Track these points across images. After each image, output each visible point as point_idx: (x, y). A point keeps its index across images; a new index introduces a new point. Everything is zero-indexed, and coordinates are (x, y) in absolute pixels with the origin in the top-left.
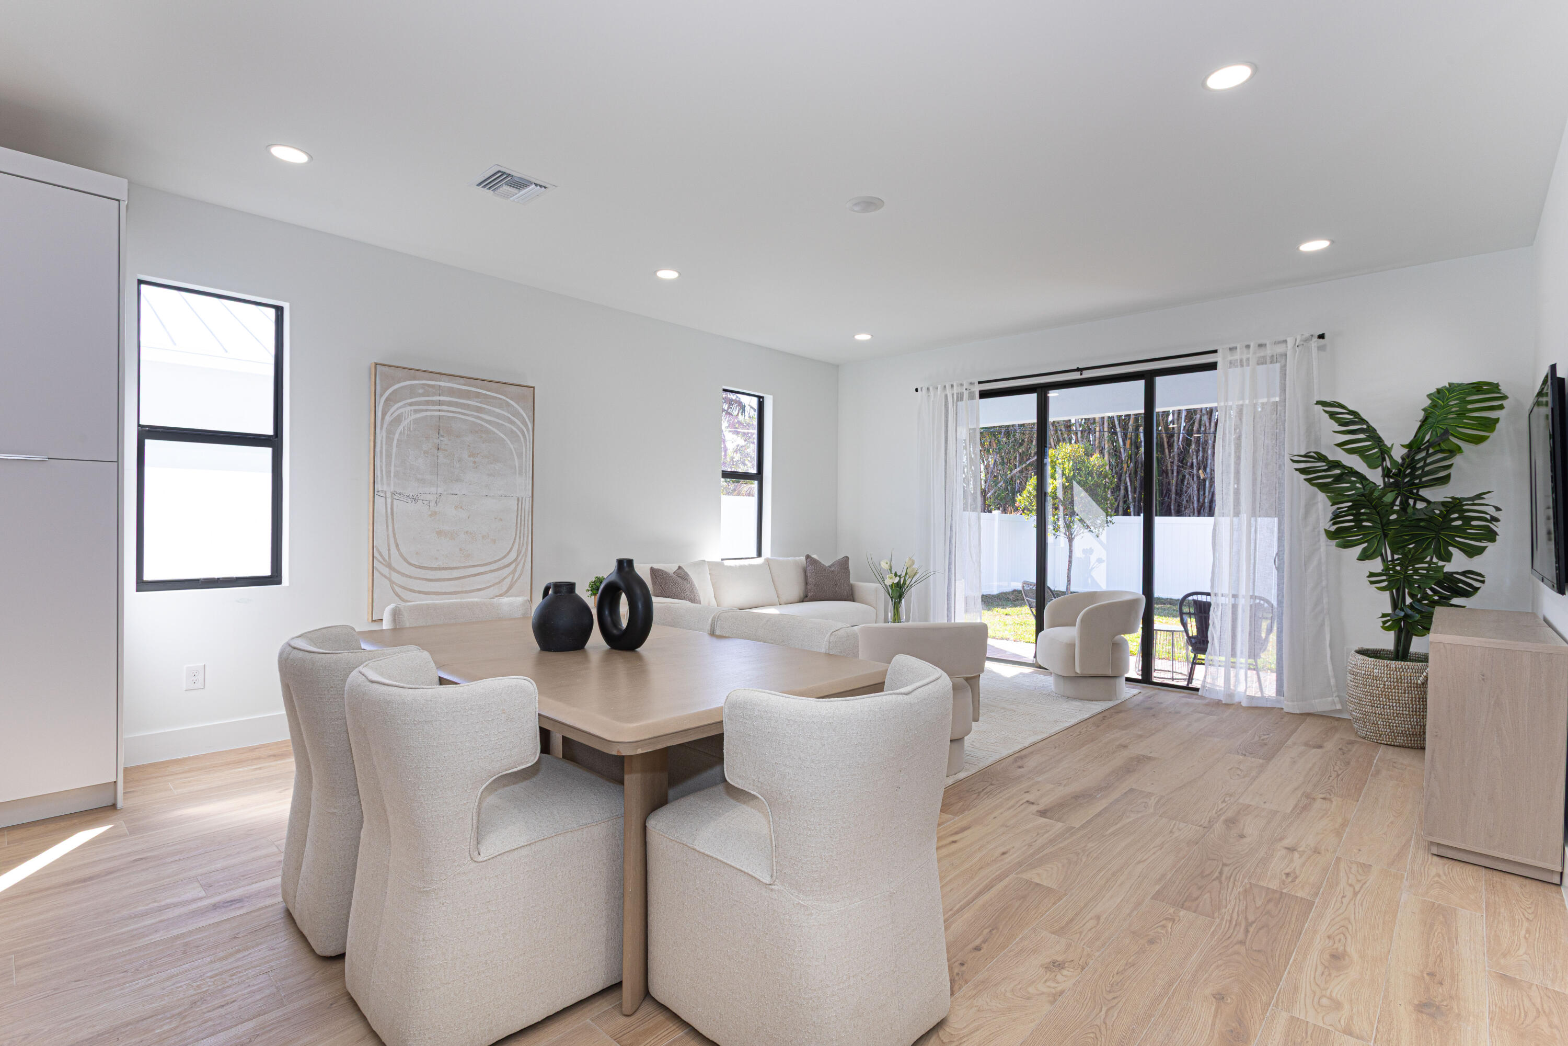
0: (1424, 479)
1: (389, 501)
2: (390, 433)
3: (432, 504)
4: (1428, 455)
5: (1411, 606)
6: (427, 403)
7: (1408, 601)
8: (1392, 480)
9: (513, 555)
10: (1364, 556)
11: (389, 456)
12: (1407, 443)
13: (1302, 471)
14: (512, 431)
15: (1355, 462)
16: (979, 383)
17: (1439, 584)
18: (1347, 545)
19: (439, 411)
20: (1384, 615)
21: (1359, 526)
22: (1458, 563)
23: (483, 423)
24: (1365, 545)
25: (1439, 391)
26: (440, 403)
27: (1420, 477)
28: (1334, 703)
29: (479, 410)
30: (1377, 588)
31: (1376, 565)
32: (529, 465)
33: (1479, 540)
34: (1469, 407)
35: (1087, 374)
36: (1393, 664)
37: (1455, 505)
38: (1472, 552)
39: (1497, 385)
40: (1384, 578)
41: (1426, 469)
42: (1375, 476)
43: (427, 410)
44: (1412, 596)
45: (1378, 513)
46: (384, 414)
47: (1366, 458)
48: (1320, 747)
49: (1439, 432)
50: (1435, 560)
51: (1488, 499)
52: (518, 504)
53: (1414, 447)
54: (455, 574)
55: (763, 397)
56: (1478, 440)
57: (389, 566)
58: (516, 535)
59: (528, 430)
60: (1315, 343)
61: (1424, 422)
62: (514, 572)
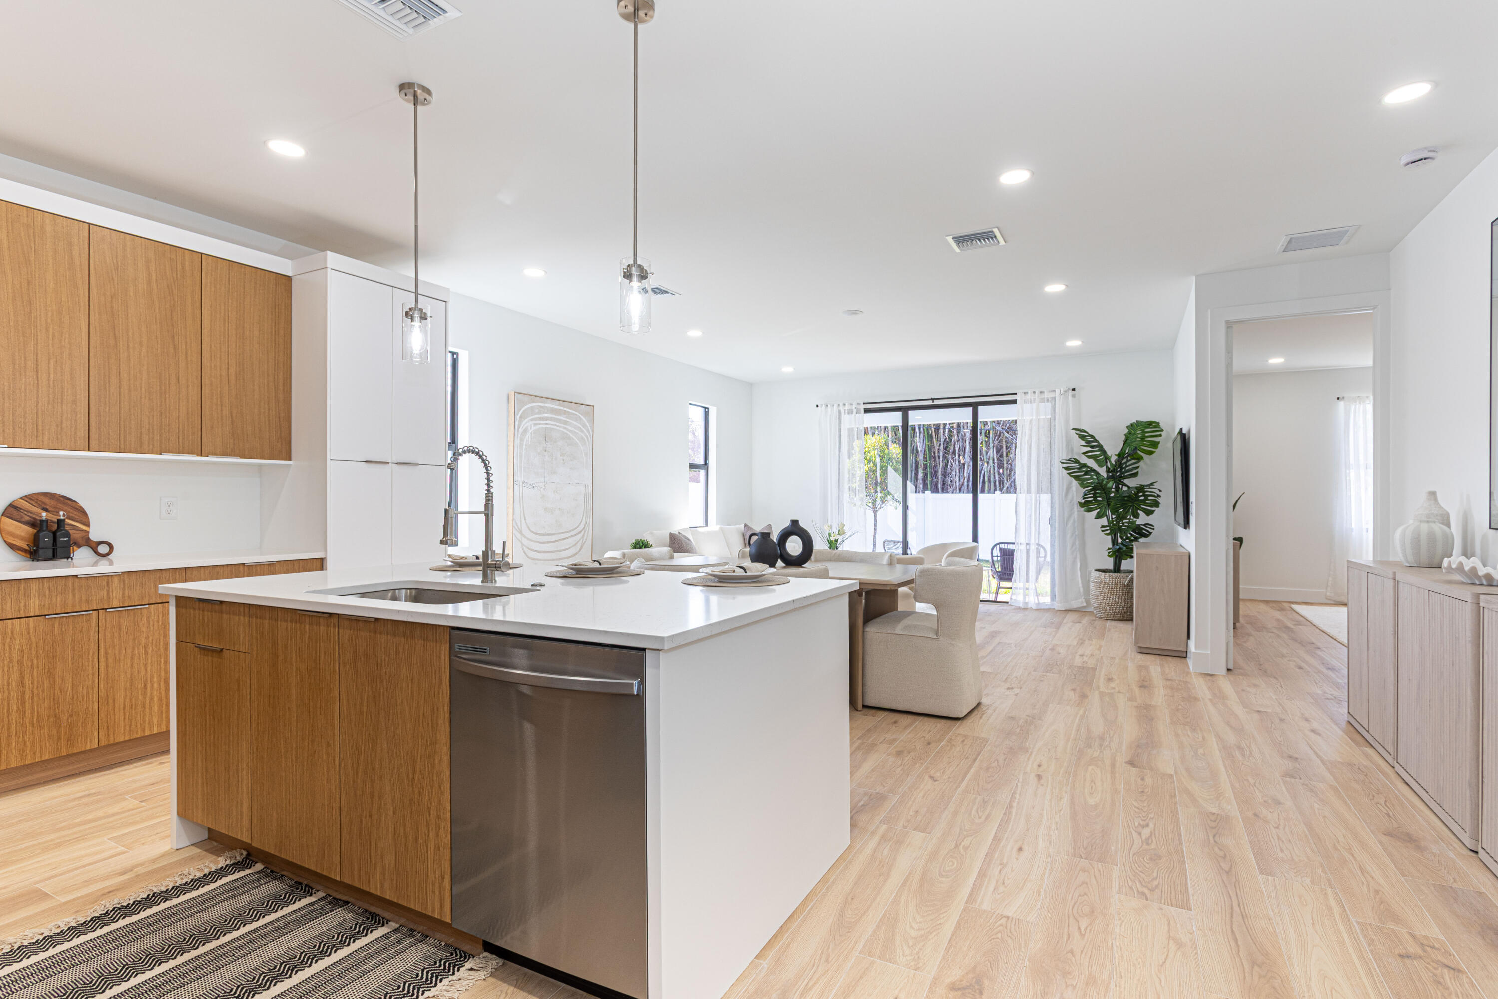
0: (1126, 474)
1: (521, 487)
2: (522, 440)
3: (542, 489)
4: (1128, 461)
5: (1122, 544)
6: (540, 418)
7: (1120, 541)
8: (1110, 474)
9: (583, 525)
10: (1098, 517)
11: (521, 456)
12: (1117, 453)
13: (1066, 468)
14: (582, 438)
15: (1091, 463)
16: (864, 403)
17: (1134, 531)
18: (1089, 511)
19: (546, 424)
20: (1109, 549)
21: (1095, 500)
22: (1142, 519)
23: (568, 432)
24: (1098, 510)
25: (1132, 425)
26: (546, 419)
27: (1124, 473)
28: (1082, 603)
29: (566, 422)
30: (1105, 534)
31: (1104, 521)
32: (591, 461)
33: (1152, 507)
34: (1147, 434)
35: (936, 402)
36: (1114, 575)
37: (1141, 488)
38: (1149, 513)
39: (1159, 423)
40: (1108, 528)
41: (1127, 468)
42: (1102, 471)
43: (540, 424)
44: (1121, 538)
45: (1105, 493)
46: (519, 427)
47: (1097, 461)
48: (1080, 623)
49: (1133, 447)
50: (1132, 518)
51: (1156, 485)
52: (585, 489)
53: (1121, 455)
54: (554, 538)
55: (708, 408)
56: (1151, 453)
57: (521, 533)
58: (583, 512)
59: (590, 435)
60: (1070, 393)
61: (1125, 442)
62: (583, 536)
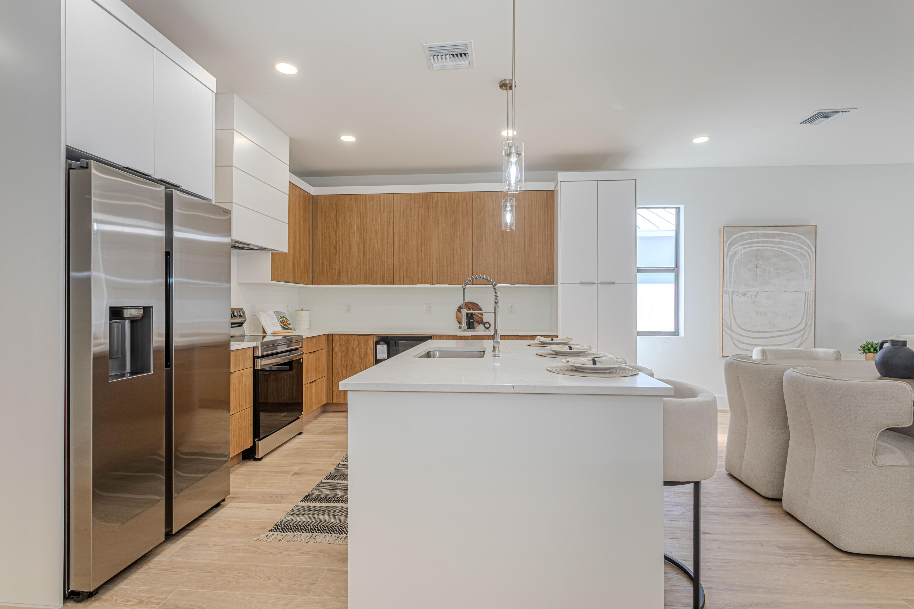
1: (731, 296)
2: (731, 261)
3: (753, 297)
6: (750, 243)
9: (802, 326)
11: (730, 273)
14: (801, 253)
19: (757, 246)
23: (783, 251)
26: (758, 242)
29: (781, 243)
32: (813, 272)
43: (750, 247)
46: (728, 252)
52: (805, 296)
54: (767, 335)
57: (731, 329)
58: (804, 314)
59: (812, 252)
62: (803, 336)
